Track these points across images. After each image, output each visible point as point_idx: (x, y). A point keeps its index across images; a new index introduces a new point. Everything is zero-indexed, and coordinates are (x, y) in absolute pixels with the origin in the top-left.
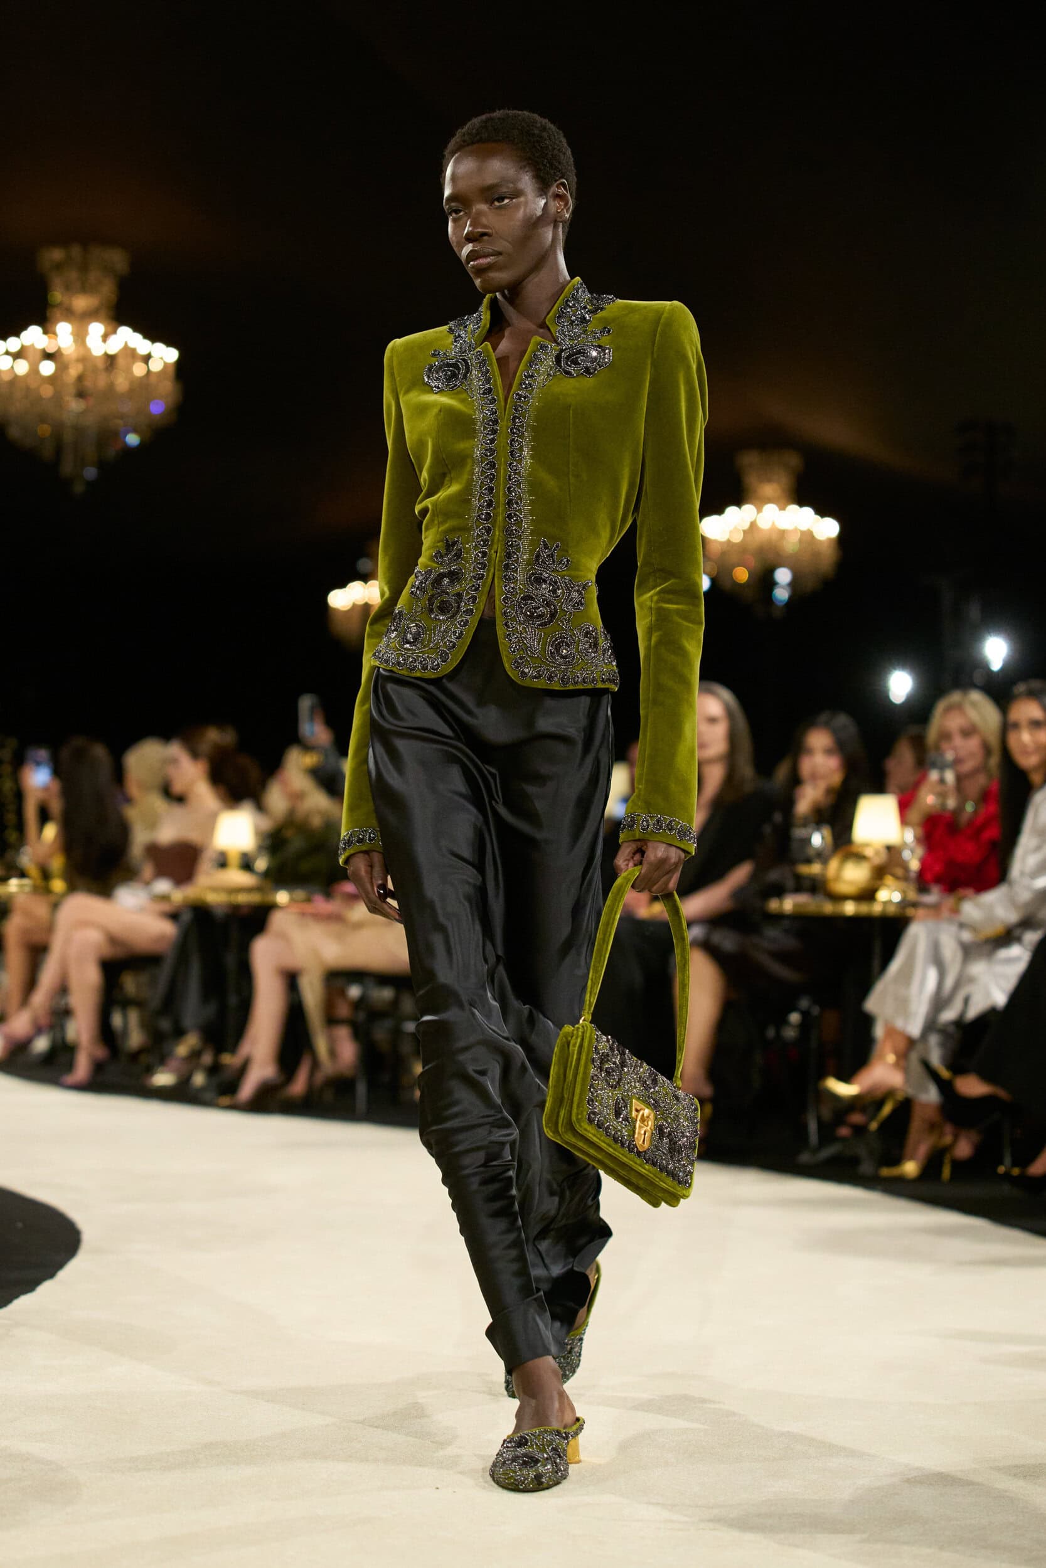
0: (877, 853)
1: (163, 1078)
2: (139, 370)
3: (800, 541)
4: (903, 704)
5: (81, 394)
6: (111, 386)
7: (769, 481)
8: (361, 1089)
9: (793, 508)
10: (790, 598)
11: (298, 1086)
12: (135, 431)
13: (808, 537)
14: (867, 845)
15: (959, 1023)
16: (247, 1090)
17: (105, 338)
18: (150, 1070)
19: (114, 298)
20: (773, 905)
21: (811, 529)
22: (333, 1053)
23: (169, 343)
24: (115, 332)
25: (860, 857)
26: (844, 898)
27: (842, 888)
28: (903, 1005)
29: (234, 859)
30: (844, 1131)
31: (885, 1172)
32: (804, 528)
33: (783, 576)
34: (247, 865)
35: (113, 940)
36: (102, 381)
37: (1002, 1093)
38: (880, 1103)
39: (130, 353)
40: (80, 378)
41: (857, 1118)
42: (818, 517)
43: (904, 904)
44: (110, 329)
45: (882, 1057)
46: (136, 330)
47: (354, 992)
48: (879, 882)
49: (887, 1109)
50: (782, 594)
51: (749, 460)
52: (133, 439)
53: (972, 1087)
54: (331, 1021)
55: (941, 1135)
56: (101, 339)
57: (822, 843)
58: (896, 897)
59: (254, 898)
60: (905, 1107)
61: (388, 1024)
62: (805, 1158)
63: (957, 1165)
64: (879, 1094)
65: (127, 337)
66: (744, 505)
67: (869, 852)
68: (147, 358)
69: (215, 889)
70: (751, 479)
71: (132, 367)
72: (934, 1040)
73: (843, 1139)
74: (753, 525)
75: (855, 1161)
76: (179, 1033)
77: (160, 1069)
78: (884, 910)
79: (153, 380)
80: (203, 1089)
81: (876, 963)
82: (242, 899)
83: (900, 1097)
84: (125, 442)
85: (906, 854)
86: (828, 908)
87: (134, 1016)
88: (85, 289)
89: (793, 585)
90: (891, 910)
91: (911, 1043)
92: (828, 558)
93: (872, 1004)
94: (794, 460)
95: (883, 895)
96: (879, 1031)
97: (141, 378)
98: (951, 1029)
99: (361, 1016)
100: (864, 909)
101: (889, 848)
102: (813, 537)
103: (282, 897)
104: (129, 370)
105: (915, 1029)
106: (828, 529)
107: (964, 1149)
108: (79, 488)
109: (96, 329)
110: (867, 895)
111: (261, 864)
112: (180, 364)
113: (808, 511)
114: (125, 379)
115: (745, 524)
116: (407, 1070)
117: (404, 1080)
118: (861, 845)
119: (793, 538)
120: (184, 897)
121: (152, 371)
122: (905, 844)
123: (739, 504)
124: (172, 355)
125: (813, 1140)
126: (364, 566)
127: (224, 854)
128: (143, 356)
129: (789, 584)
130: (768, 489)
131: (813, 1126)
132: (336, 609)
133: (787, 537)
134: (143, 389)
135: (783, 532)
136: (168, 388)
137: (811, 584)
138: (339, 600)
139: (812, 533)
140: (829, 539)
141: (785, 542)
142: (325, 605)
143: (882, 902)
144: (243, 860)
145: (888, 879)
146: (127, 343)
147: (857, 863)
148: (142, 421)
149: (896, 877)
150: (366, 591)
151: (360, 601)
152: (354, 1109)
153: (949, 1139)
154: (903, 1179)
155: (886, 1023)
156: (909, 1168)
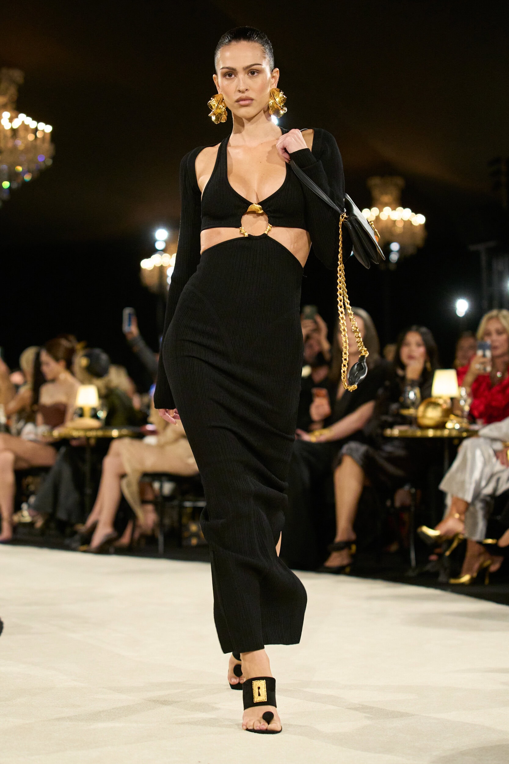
0: (445, 402)
2: (31, 137)
3: (404, 227)
4: (463, 317)
6: (15, 148)
7: (386, 194)
8: (161, 540)
9: (400, 209)
10: (399, 259)
12: (29, 171)
13: (408, 224)
14: (440, 398)
15: (492, 496)
17: (11, 120)
19: (15, 97)
20: (388, 432)
21: (410, 220)
23: (47, 123)
24: (17, 117)
25: (436, 405)
26: (428, 427)
27: (427, 422)
29: (87, 412)
30: (433, 557)
31: (453, 581)
32: (406, 219)
33: (395, 246)
34: (95, 416)
36: (10, 144)
38: (450, 542)
39: (25, 127)
41: (439, 550)
42: (414, 214)
43: (460, 430)
44: (14, 115)
45: (452, 516)
46: (28, 115)
48: (446, 419)
49: (455, 544)
50: (394, 257)
51: (375, 181)
52: (28, 178)
54: (143, 501)
55: (484, 560)
56: (8, 121)
57: (414, 397)
58: (457, 426)
59: (100, 433)
60: (464, 543)
62: (411, 573)
64: (451, 536)
65: (23, 119)
66: (372, 208)
67: (441, 401)
68: (36, 130)
69: (77, 429)
70: (376, 193)
71: (27, 136)
72: (479, 505)
73: (432, 562)
74: (378, 218)
75: (436, 575)
78: (450, 433)
79: (38, 142)
81: (446, 463)
82: (92, 434)
83: (461, 537)
84: (23, 178)
85: (462, 403)
86: (419, 433)
89: (400, 251)
90: (454, 433)
91: (467, 505)
92: (420, 236)
93: (443, 486)
94: (400, 182)
95: (449, 425)
96: (449, 501)
97: (32, 141)
98: (488, 499)
100: (439, 433)
101: (452, 399)
102: (411, 224)
103: (115, 433)
104: (25, 138)
105: (468, 497)
106: (420, 220)
107: (495, 567)
109: (6, 115)
110: (441, 426)
112: (53, 133)
113: (408, 211)
114: (23, 143)
115: (373, 218)
116: (188, 529)
117: (186, 534)
118: (436, 398)
119: (400, 225)
120: (59, 434)
121: (38, 138)
122: (461, 396)
123: (370, 207)
124: (49, 129)
125: (413, 562)
126: (160, 245)
127: (81, 409)
128: (33, 130)
129: (398, 251)
130: (386, 198)
131: (413, 555)
132: (145, 270)
133: (396, 224)
134: (32, 148)
135: (394, 222)
136: (47, 147)
137: (411, 251)
138: (147, 264)
139: (411, 222)
140: (420, 225)
141: (396, 227)
142: (139, 268)
143: (449, 429)
144: (93, 413)
145: (452, 417)
146: (23, 122)
147: (434, 408)
148: (33, 167)
149: (456, 416)
150: (162, 259)
151: (158, 265)
152: (157, 551)
153: (488, 562)
154: (463, 584)
155: (452, 496)
156: (465, 578)
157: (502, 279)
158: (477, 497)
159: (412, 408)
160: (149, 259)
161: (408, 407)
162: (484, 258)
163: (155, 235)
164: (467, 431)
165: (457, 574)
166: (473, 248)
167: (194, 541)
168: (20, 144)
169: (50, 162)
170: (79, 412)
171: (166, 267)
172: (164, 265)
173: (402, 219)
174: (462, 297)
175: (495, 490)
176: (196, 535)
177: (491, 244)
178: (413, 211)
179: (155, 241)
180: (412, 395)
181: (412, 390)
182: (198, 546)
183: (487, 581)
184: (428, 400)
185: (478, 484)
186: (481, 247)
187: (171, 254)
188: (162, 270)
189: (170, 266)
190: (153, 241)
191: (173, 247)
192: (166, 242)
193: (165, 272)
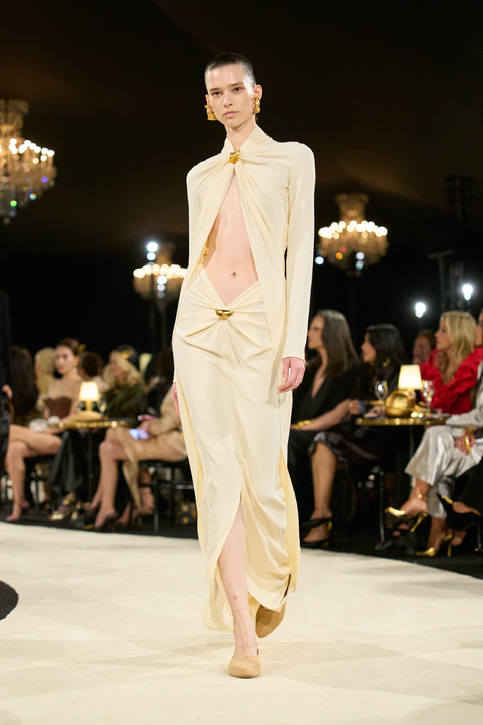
0: (410, 394)
1: (57, 516)
2: (36, 161)
3: (368, 238)
4: (422, 318)
5: (7, 174)
6: (21, 170)
7: (352, 209)
8: (156, 519)
9: (365, 222)
10: (364, 267)
11: (124, 519)
12: (34, 192)
13: (372, 235)
14: (406, 390)
16: (100, 521)
17: (17, 146)
18: (50, 513)
19: (21, 126)
20: (359, 421)
21: (374, 232)
22: (142, 502)
23: (49, 148)
24: (23, 143)
25: (402, 396)
26: (395, 417)
27: (394, 412)
28: (425, 468)
29: (89, 406)
30: (397, 533)
31: (419, 554)
32: (370, 231)
33: (360, 256)
34: (96, 409)
35: (30, 447)
36: (17, 168)
37: (476, 512)
38: (415, 519)
39: (31, 152)
40: (6, 166)
41: (404, 527)
42: (377, 227)
43: (424, 419)
44: (20, 141)
45: (416, 496)
46: (32, 142)
47: (152, 470)
48: (411, 409)
49: (419, 521)
50: (360, 265)
51: (342, 198)
52: (33, 197)
53: (461, 508)
54: (141, 485)
55: (447, 535)
56: (15, 146)
57: (383, 390)
58: (421, 415)
59: (101, 425)
61: (169, 486)
62: (378, 547)
63: (455, 549)
64: (415, 515)
65: (29, 144)
66: (340, 221)
67: (406, 393)
68: (40, 154)
69: (80, 421)
70: (343, 208)
71: (32, 160)
72: (442, 486)
73: (396, 538)
74: (345, 230)
75: (404, 548)
76: (65, 493)
77: (56, 512)
78: (415, 421)
79: (42, 165)
80: (76, 521)
81: (412, 448)
82: (94, 425)
83: (425, 515)
84: (29, 197)
85: (425, 394)
86: (387, 422)
87: (41, 485)
88: (6, 122)
89: (365, 260)
90: (418, 422)
91: (430, 487)
92: (383, 246)
93: (408, 470)
94: (365, 198)
95: (414, 415)
96: (414, 483)
97: (37, 165)
98: (450, 479)
99: (155, 482)
100: (405, 422)
101: (417, 391)
102: (375, 236)
103: (114, 424)
104: (30, 161)
105: (431, 481)
106: (382, 232)
107: (457, 541)
108: (7, 221)
109: (13, 141)
110: (406, 415)
111: (103, 408)
112: (55, 157)
113: (372, 224)
114: (28, 166)
115: (341, 231)
116: (180, 509)
117: (179, 514)
118: (402, 390)
119: (365, 236)
120: (64, 425)
121: (42, 162)
122: (424, 389)
123: (338, 221)
124: (51, 153)
125: (383, 537)
126: (151, 256)
127: (84, 403)
128: (37, 154)
129: (363, 260)
130: (352, 213)
131: (382, 532)
132: (137, 278)
133: (362, 236)
134: (37, 170)
135: (360, 234)
136: (50, 169)
137: (374, 259)
138: (139, 274)
139: (374, 233)
140: (383, 236)
141: (361, 239)
142: (132, 277)
143: (413, 418)
144: (94, 406)
145: (417, 407)
146: (28, 148)
147: (400, 399)
148: (37, 187)
149: (421, 406)
150: (152, 269)
151: (149, 273)
152: (153, 529)
153: (450, 536)
154: (428, 557)
155: (417, 479)
156: (431, 551)
157: (457, 283)
158: (439, 479)
159: (381, 400)
160: (141, 269)
161: (376, 399)
162: (441, 266)
163: (146, 247)
164: (430, 419)
166: (432, 256)
167: (186, 520)
168: (26, 167)
169: (52, 183)
170: (82, 406)
171: (156, 276)
172: (154, 274)
173: (366, 231)
174: (421, 301)
175: (456, 471)
176: (188, 515)
177: (449, 252)
178: (376, 224)
179: (147, 253)
180: (380, 388)
181: (380, 384)
182: (189, 525)
183: (449, 554)
184: (395, 392)
185: (440, 467)
186: (439, 256)
187: (160, 265)
188: (153, 278)
189: (160, 275)
190: (145, 253)
191: (162, 258)
192: (156, 253)
193: (156, 280)
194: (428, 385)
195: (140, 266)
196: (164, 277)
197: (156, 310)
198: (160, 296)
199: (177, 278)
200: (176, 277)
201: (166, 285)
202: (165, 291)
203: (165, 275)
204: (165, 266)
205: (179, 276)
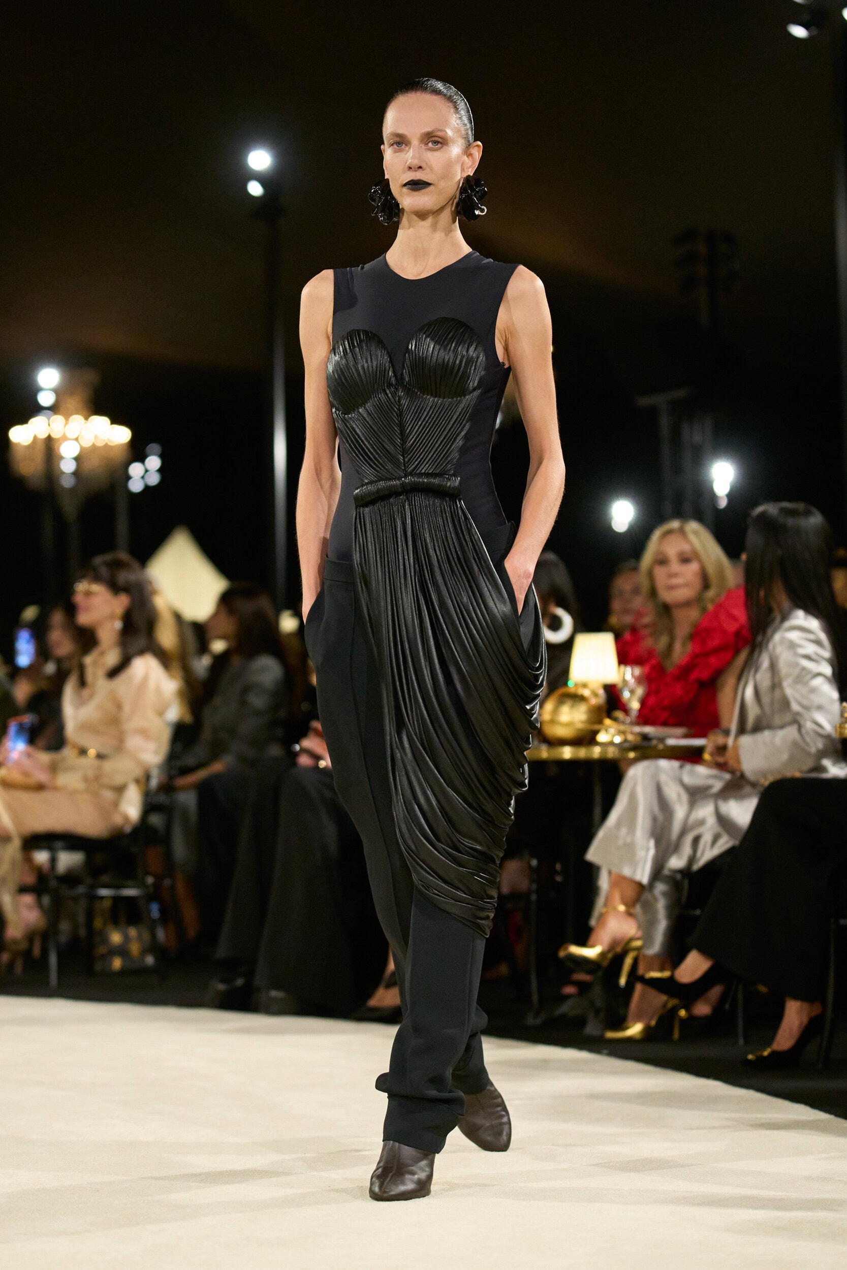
0: (595, 694)
4: (625, 533)
14: (585, 686)
15: (686, 872)
25: (577, 698)
26: (563, 742)
27: (560, 732)
28: (629, 850)
31: (610, 1035)
43: (624, 747)
45: (613, 909)
48: (596, 727)
58: (618, 740)
62: (531, 1020)
67: (586, 693)
75: (581, 1022)
78: (604, 752)
81: (597, 811)
85: (626, 695)
86: (546, 753)
90: (611, 753)
91: (641, 888)
93: (592, 855)
95: (602, 737)
96: (604, 882)
98: (679, 877)
100: (582, 753)
101: (608, 688)
105: (643, 876)
110: (587, 738)
116: (105, 940)
117: (102, 950)
118: (578, 686)
122: (625, 682)
125: (535, 998)
126: (46, 399)
131: (534, 985)
132: (18, 444)
138: (19, 435)
142: (6, 442)
143: (602, 745)
145: (607, 722)
147: (573, 705)
149: (615, 719)
150: (49, 425)
151: (43, 435)
152: (47, 983)
154: (630, 1040)
155: (610, 872)
156: (635, 1029)
157: (699, 460)
158: (657, 873)
160: (25, 426)
162: (665, 422)
163: (36, 379)
165: (620, 1023)
166: (644, 401)
167: (117, 963)
171: (58, 440)
172: (54, 436)
174: (623, 496)
175: (692, 860)
176: (122, 951)
177: (680, 393)
179: (39, 389)
182: (123, 972)
183: (676, 1035)
184: (562, 690)
186: (659, 400)
187: (67, 417)
188: (49, 446)
189: (65, 438)
190: (35, 390)
191: (72, 402)
192: (56, 391)
193: (56, 449)
194: (632, 674)
195: (24, 420)
196: (75, 443)
197: (58, 515)
198: (67, 483)
199: (103, 444)
200: (100, 444)
201: (77, 459)
202: (76, 474)
203: (77, 439)
204: (77, 420)
205: (106, 441)
